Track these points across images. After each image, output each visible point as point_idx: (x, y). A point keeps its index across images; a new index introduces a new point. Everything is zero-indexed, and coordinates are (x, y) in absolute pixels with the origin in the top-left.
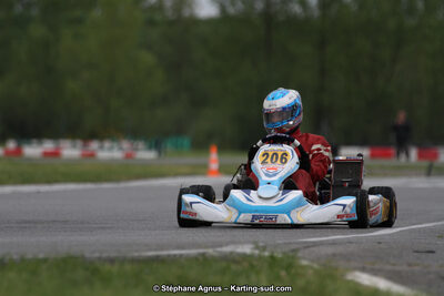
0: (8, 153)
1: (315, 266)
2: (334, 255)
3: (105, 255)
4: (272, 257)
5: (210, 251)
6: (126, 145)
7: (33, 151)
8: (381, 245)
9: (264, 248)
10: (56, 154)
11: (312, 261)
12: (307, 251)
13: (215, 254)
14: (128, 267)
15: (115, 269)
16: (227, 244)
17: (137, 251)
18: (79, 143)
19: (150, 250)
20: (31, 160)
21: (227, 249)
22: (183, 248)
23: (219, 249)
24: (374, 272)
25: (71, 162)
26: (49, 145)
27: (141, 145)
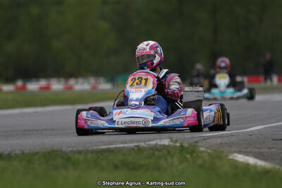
0: (18, 89)
1: (209, 151)
2: (222, 144)
3: (75, 149)
4: (182, 146)
5: (142, 144)
6: (92, 80)
7: (33, 86)
8: (252, 137)
9: (176, 141)
10: (47, 88)
11: (207, 148)
12: (204, 142)
13: (145, 146)
14: (89, 156)
15: (81, 157)
16: (154, 140)
17: (96, 146)
18: (63, 80)
19: (105, 145)
20: (32, 93)
21: (153, 143)
22: (125, 143)
23: (148, 143)
24: (247, 153)
25: (57, 93)
26: (43, 83)
27: (102, 80)
